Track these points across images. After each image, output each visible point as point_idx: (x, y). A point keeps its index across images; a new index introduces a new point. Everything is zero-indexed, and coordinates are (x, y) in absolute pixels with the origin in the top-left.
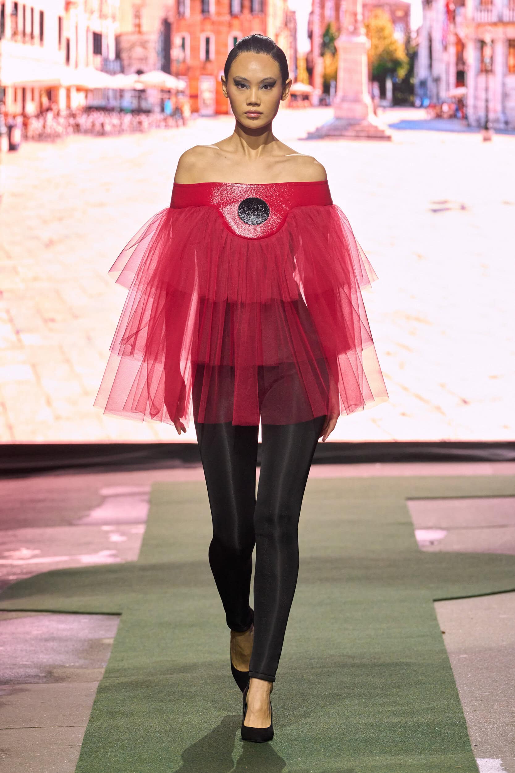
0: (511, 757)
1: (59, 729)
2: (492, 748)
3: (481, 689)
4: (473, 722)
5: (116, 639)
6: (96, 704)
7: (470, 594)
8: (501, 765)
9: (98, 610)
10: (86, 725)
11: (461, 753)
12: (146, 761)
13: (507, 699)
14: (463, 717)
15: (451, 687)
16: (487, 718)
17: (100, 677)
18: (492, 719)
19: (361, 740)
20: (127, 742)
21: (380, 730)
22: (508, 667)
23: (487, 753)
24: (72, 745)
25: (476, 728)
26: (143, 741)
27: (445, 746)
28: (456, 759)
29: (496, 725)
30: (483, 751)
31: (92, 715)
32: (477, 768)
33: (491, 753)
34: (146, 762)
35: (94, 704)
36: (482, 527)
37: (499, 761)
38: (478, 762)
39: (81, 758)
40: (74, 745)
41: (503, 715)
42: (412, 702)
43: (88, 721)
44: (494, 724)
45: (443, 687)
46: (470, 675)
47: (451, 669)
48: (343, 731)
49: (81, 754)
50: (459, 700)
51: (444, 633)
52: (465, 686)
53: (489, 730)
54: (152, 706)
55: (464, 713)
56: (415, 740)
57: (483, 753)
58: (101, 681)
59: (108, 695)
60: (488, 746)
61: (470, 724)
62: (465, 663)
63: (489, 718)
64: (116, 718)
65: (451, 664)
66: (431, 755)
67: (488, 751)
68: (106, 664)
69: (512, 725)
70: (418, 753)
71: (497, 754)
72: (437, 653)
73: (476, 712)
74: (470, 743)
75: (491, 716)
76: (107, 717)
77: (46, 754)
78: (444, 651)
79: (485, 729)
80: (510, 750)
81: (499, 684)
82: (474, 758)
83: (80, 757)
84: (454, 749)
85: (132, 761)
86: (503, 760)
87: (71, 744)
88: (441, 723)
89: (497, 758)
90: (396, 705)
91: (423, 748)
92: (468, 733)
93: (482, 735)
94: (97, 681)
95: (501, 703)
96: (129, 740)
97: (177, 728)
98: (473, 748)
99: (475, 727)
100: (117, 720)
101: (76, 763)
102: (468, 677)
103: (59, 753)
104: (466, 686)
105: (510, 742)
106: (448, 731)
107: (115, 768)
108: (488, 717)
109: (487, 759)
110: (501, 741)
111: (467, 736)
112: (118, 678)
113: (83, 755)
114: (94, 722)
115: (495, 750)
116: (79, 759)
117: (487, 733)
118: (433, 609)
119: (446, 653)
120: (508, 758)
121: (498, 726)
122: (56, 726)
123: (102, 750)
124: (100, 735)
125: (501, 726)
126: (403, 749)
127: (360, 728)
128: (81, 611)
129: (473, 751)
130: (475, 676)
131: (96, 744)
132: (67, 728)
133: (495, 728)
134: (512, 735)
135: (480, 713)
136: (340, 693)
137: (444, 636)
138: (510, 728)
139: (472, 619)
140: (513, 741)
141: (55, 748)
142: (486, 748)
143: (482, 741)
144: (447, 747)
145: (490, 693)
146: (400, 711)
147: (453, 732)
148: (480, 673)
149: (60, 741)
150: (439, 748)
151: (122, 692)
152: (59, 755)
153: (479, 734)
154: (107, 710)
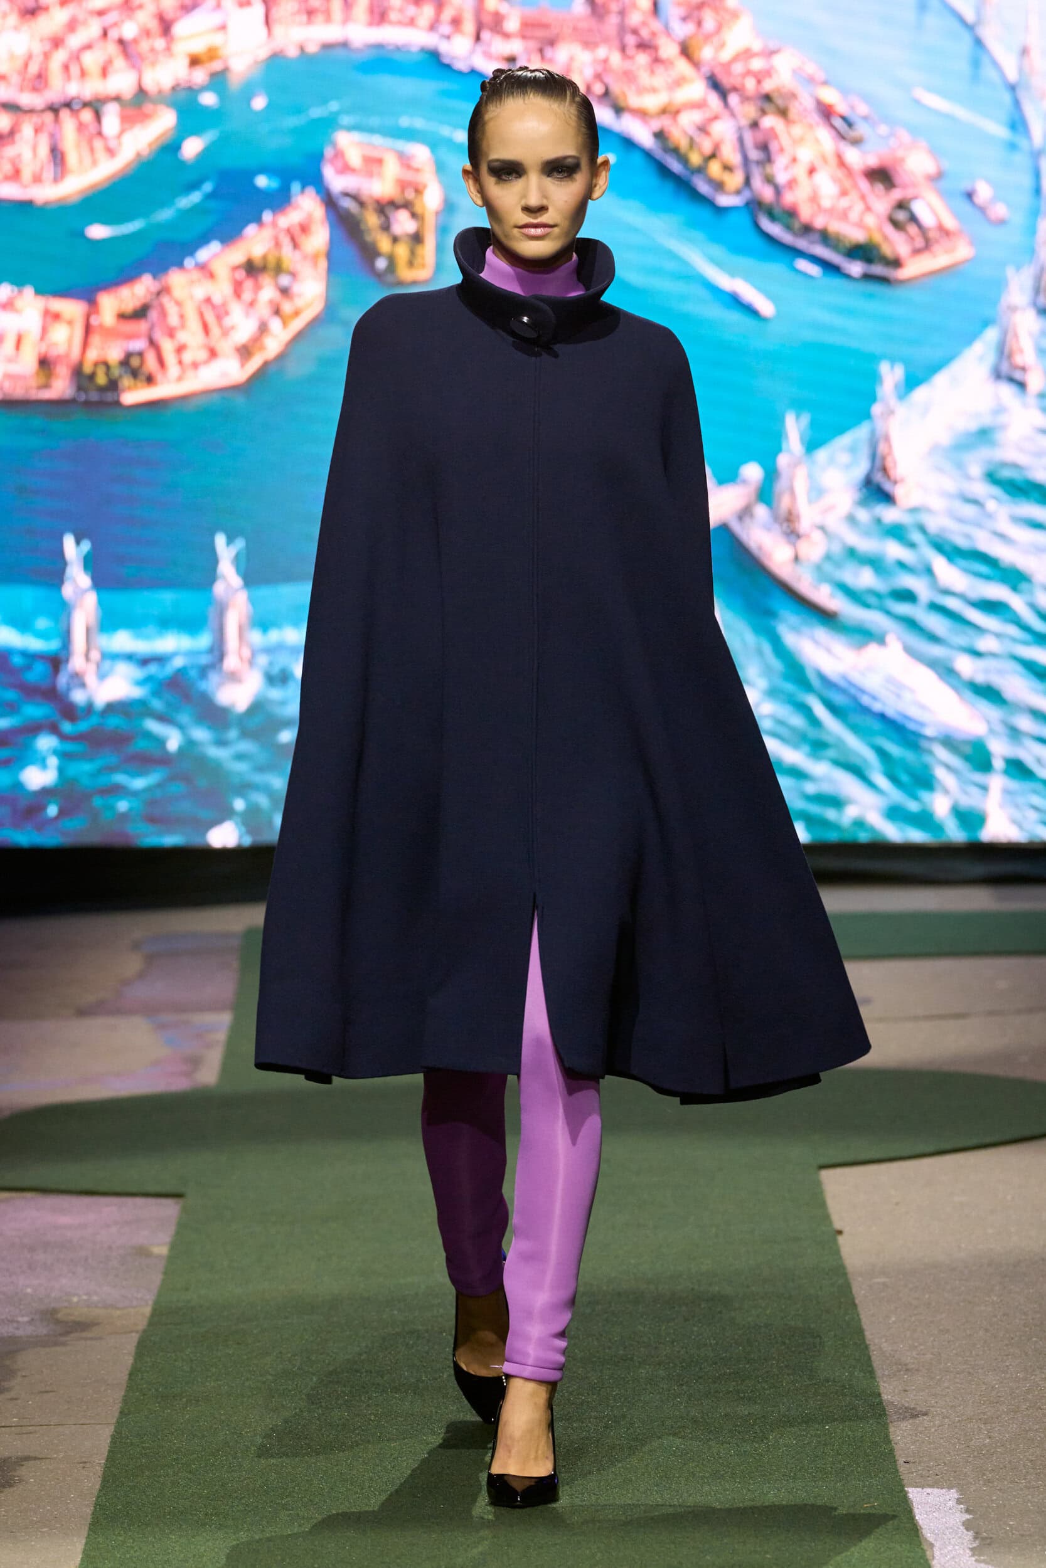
0: (977, 1485)
1: (60, 1429)
2: (939, 1467)
3: (916, 1347)
4: (900, 1414)
5: (173, 1246)
6: (133, 1378)
7: (892, 1154)
8: (959, 1502)
9: (134, 1190)
10: (114, 1420)
11: (876, 1476)
12: (236, 1495)
13: (969, 1366)
14: (881, 1402)
15: (855, 1344)
16: (929, 1407)
17: (142, 1324)
18: (939, 1407)
19: (674, 1451)
20: (199, 1457)
21: (711, 1431)
22: (970, 1302)
23: (928, 1477)
24: (85, 1463)
25: (906, 1427)
26: (230, 1454)
27: (843, 1462)
28: (866, 1488)
29: (946, 1420)
30: (921, 1474)
31: (125, 1400)
32: (910, 1507)
33: (938, 1477)
34: (236, 1497)
35: (130, 1379)
36: (916, 1018)
37: (954, 1494)
38: (910, 1496)
39: (103, 1488)
40: (90, 1462)
41: (960, 1399)
42: (777, 1372)
43: (117, 1414)
44: (943, 1418)
45: (839, 1342)
46: (893, 1319)
47: (855, 1305)
48: (637, 1434)
49: (105, 1480)
50: (873, 1369)
51: (840, 1232)
52: (884, 1340)
53: (933, 1430)
54: (247, 1384)
55: (883, 1395)
56: (783, 1451)
57: (922, 1477)
58: (144, 1331)
59: (159, 1361)
60: (932, 1464)
61: (895, 1417)
62: (883, 1294)
63: (932, 1407)
64: (175, 1408)
65: (856, 1296)
66: (815, 1481)
67: (931, 1472)
68: (153, 1298)
69: (980, 1419)
70: (790, 1477)
71: (949, 1480)
72: (827, 1274)
73: (906, 1393)
74: (895, 1458)
75: (937, 1402)
76: (157, 1405)
77: (32, 1480)
78: (839, 1271)
79: (926, 1428)
80: (977, 1471)
81: (953, 1336)
82: (903, 1486)
83: (103, 1487)
84: (862, 1469)
85: (208, 1493)
86: (961, 1491)
87: (84, 1460)
88: (836, 1417)
89: (950, 1488)
90: (743, 1381)
91: (798, 1468)
92: (891, 1437)
93: (919, 1440)
94: (137, 1332)
95: (958, 1376)
96: (201, 1451)
97: (300, 1427)
98: (903, 1469)
99: (905, 1425)
100: (176, 1410)
101: (94, 1499)
102: (891, 1322)
103: (58, 1479)
104: (886, 1342)
105: (976, 1454)
106: (850, 1433)
107: (173, 1508)
108: (931, 1403)
109: (929, 1490)
110: (957, 1451)
111: (890, 1442)
112: (178, 1327)
113: (108, 1481)
114: (131, 1416)
115: (945, 1472)
116: (100, 1490)
117: (929, 1437)
118: (818, 1184)
119: (845, 1274)
120: (973, 1488)
121: (950, 1423)
122: (52, 1423)
123: (147, 1473)
124: (142, 1443)
125: (957, 1423)
126: (759, 1468)
127: (672, 1427)
128: (102, 1189)
129: (900, 1474)
130: (905, 1320)
131: (134, 1460)
132: (74, 1427)
133: (946, 1426)
134: (981, 1440)
135: (914, 1396)
136: (629, 1356)
137: (841, 1240)
138: (976, 1427)
139: (897, 1204)
140: (981, 1453)
141: (50, 1467)
142: (927, 1467)
143: (919, 1452)
144: (848, 1465)
145: (934, 1355)
146: (752, 1391)
147: (860, 1434)
148: (915, 1315)
149: (61, 1455)
150: (831, 1468)
151: (188, 1353)
152: (60, 1483)
153: (914, 1438)
154: (157, 1390)
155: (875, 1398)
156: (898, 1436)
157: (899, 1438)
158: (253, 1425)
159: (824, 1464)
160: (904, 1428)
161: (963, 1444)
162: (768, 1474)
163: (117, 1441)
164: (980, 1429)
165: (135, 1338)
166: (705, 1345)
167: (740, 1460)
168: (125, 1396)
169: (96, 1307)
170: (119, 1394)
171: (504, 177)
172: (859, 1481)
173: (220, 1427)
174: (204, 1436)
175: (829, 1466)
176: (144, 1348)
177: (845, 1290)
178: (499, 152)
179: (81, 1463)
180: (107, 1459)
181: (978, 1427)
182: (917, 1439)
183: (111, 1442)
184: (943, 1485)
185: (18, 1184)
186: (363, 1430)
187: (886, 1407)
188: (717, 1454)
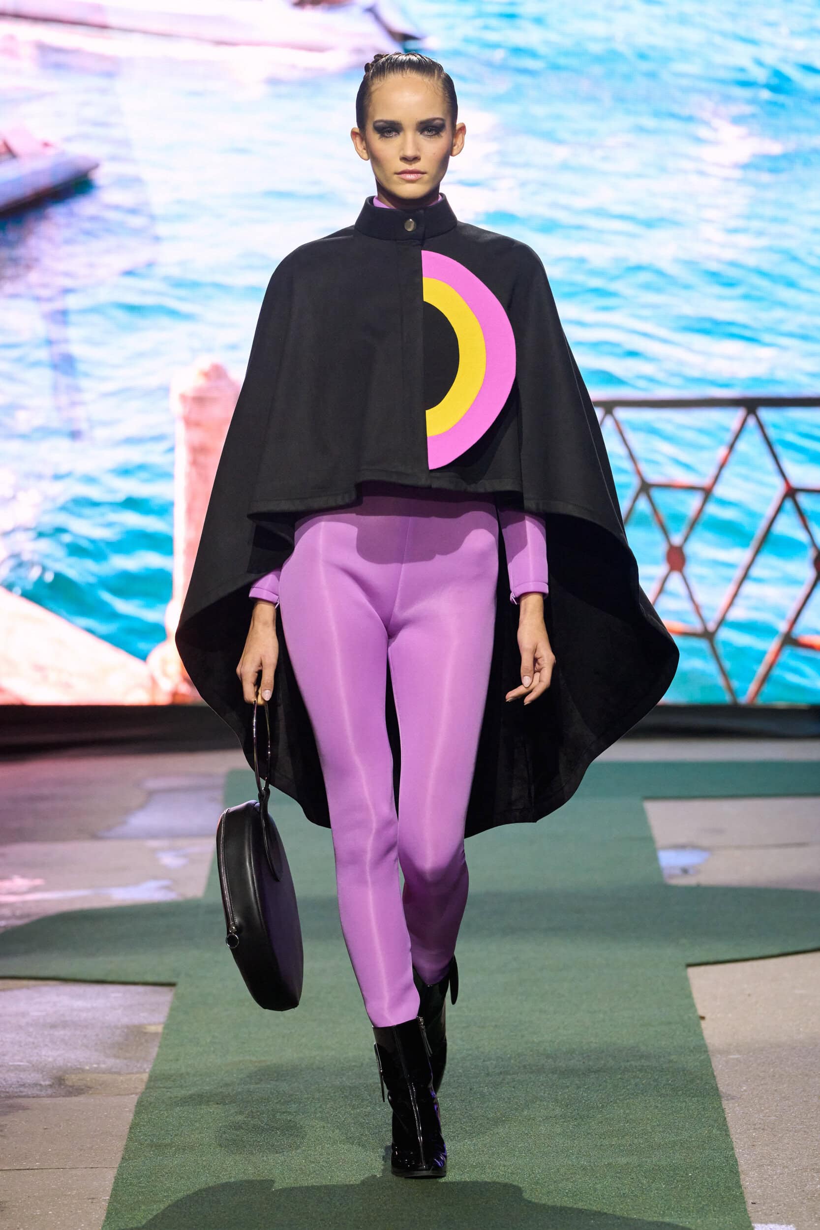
0: (810, 1221)
1: (74, 1172)
2: (780, 1207)
3: (763, 1110)
4: (749, 1164)
5: (167, 1026)
6: (133, 1131)
7: (746, 956)
9: (137, 979)
10: (117, 1165)
11: (729, 1214)
13: (805, 1126)
14: (733, 1155)
15: (713, 1107)
16: (772, 1159)
17: (141, 1087)
18: (780, 1159)
19: (566, 1193)
21: (597, 1177)
22: (807, 1075)
23: (771, 1215)
24: (93, 1199)
25: (754, 1175)
27: (703, 1203)
28: (721, 1224)
29: (786, 1169)
30: (766, 1213)
31: (127, 1148)
33: (779, 1215)
35: (130, 1132)
36: (767, 846)
39: (107, 1219)
40: (97, 1199)
41: (797, 1152)
42: (650, 1131)
43: (119, 1160)
44: (783, 1167)
45: (700, 1106)
46: (744, 1088)
47: (714, 1077)
48: (537, 1178)
49: (109, 1213)
50: (727, 1128)
51: (703, 1018)
53: (775, 1177)
54: (224, 1136)
55: (735, 1149)
56: (654, 1194)
57: (766, 1215)
58: (143, 1093)
59: (153, 1117)
60: (774, 1204)
61: (745, 1167)
62: (736, 1068)
63: (775, 1159)
64: (166, 1155)
65: (715, 1069)
66: (680, 1218)
67: (773, 1211)
68: (150, 1066)
69: (813, 1169)
70: (660, 1214)
71: (788, 1218)
72: (693, 1051)
73: (754, 1147)
74: (744, 1199)
75: (778, 1155)
76: (152, 1153)
77: (50, 1212)
78: (702, 1048)
79: (769, 1175)
80: (811, 1211)
81: (792, 1102)
82: (750, 1223)
83: (107, 1217)
84: (718, 1209)
86: (797, 1226)
87: (92, 1196)
88: (697, 1166)
89: (789, 1223)
90: (623, 1137)
91: (667, 1207)
92: (741, 1182)
93: (763, 1186)
94: (136, 1094)
95: (796, 1134)
97: (266, 1171)
98: (750, 1208)
99: (753, 1173)
100: (167, 1157)
102: (742, 1090)
103: (71, 1212)
104: (738, 1106)
105: (809, 1197)
106: (708, 1179)
108: (774, 1156)
109: (771, 1225)
110: (794, 1195)
111: (740, 1187)
112: (170, 1090)
113: (111, 1214)
114: (130, 1161)
115: (784, 1211)
116: (105, 1221)
117: (772, 1183)
118: (686, 979)
119: (706, 1051)
120: (806, 1224)
121: (790, 1172)
122: (67, 1167)
123: (143, 1207)
124: (140, 1183)
125: (795, 1171)
126: (635, 1207)
127: (565, 1174)
128: (110, 979)
129: (749, 1212)
130: (754, 1089)
131: (133, 1197)
132: (85, 1170)
133: (786, 1174)
134: (814, 1186)
135: (761, 1149)
136: (532, 1116)
137: (703, 1024)
138: (810, 1175)
139: (749, 995)
140: (813, 1197)
141: (66, 1202)
142: (770, 1207)
143: (764, 1195)
144: (706, 1205)
145: (777, 1117)
146: (630, 1145)
147: (716, 1180)
148: (762, 1085)
149: (74, 1192)
150: (693, 1207)
151: (177, 1111)
152: (73, 1215)
153: (760, 1183)
154: (152, 1141)
155: (729, 1151)
156: (747, 1182)
157: (748, 1183)
158: (229, 1169)
159: (687, 1204)
160: (752, 1176)
161: (799, 1189)
162: (642, 1212)
163: (119, 1181)
164: (813, 1177)
165: (135, 1098)
166: (593, 1108)
167: (620, 1200)
168: (126, 1145)
169: (104, 1073)
170: (121, 1144)
171: (386, 135)
172: (715, 1218)
173: (202, 1170)
174: (189, 1178)
175: (691, 1205)
176: (141, 1107)
177: (707, 1064)
178: (381, 114)
179: (90, 1199)
180: (111, 1196)
181: (812, 1175)
182: (762, 1184)
183: (114, 1182)
184: (782, 1221)
185: (42, 973)
186: (317, 1174)
187: (738, 1159)
188: (602, 1196)
